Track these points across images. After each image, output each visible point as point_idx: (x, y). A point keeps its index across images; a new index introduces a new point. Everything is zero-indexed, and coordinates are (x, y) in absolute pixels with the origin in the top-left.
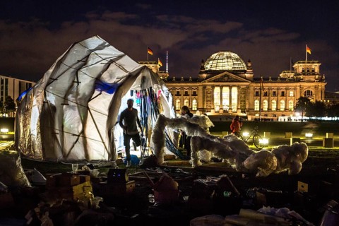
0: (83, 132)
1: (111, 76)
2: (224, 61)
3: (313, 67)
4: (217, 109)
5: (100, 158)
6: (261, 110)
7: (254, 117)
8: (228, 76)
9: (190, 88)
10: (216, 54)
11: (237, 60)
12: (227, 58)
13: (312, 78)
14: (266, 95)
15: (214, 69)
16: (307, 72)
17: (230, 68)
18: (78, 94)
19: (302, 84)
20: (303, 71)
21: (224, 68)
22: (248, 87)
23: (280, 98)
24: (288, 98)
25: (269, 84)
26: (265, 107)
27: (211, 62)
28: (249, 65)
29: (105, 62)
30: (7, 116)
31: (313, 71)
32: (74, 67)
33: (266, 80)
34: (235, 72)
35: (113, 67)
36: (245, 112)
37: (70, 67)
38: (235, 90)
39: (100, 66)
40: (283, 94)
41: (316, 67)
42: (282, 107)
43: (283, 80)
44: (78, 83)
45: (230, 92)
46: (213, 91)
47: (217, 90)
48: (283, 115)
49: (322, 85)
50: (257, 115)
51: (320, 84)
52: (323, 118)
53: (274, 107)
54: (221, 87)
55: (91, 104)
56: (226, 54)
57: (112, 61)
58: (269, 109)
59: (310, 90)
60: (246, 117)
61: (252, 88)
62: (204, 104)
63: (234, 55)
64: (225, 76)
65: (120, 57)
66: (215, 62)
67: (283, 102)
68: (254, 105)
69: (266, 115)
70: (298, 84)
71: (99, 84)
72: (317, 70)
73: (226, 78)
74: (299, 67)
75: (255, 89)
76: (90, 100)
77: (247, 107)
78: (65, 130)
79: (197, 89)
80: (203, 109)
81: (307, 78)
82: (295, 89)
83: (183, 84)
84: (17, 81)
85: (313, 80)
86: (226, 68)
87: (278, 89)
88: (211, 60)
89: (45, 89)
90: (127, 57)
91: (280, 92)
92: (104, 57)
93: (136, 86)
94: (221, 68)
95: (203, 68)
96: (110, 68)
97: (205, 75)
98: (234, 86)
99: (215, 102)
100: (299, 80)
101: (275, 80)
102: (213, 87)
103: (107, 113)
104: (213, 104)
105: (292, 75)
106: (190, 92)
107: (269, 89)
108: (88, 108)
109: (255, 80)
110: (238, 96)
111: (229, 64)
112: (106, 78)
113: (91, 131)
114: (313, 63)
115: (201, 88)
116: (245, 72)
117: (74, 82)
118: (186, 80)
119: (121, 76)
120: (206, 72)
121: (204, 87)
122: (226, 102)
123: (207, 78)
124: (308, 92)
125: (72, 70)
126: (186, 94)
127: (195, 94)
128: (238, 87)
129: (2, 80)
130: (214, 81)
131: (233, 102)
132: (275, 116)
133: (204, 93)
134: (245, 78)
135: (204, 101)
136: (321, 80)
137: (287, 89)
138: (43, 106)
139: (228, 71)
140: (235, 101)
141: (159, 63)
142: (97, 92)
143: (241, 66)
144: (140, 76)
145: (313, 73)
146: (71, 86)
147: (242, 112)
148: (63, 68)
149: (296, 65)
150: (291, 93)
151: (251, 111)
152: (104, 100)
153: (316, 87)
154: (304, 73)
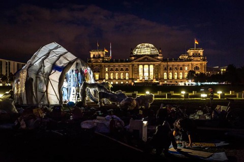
0: (47, 91)
1: (61, 63)
2: (145, 49)
3: (199, 52)
4: (141, 78)
5: (55, 103)
6: (168, 79)
7: (163, 83)
8: (147, 58)
9: (124, 66)
10: (140, 45)
11: (153, 48)
12: (147, 47)
13: (199, 59)
14: (171, 69)
15: (139, 54)
16: (195, 55)
17: (149, 53)
18: (44, 72)
19: (193, 62)
20: (193, 54)
21: (145, 53)
22: (160, 65)
23: (179, 71)
24: (184, 71)
25: (173, 63)
26: (171, 77)
27: (137, 50)
28: (160, 51)
29: (58, 55)
30: (10, 85)
31: (199, 54)
32: (42, 58)
33: (171, 60)
34: (151, 56)
35: (61, 58)
36: (158, 80)
37: (40, 58)
38: (152, 67)
39: (55, 58)
40: (181, 69)
41: (201, 52)
42: (181, 77)
43: (181, 60)
44: (44, 66)
45: (149, 68)
46: (138, 68)
47: (141, 67)
48: (181, 82)
49: (205, 63)
50: (166, 82)
51: (203, 62)
52: (205, 83)
53: (176, 77)
54: (143, 65)
55: (50, 77)
56: (146, 44)
57: (61, 55)
58: (173, 78)
59: (198, 66)
60: (159, 83)
61: (162, 65)
62: (133, 76)
63: (151, 45)
64: (145, 58)
65: (66, 53)
66: (139, 49)
67: (181, 73)
68: (163, 76)
69: (171, 82)
70: (190, 63)
71: (54, 67)
72: (201, 54)
73: (146, 60)
74: (191, 52)
75: (164, 66)
76: (50, 75)
77: (159, 77)
78: (38, 90)
79: (129, 66)
80: (132, 78)
81: (195, 59)
82: (188, 65)
83: (120, 64)
84: (16, 63)
85: (199, 60)
86: (146, 53)
87: (178, 66)
88: (137, 48)
89: (27, 70)
90: (69, 53)
91: (179, 67)
92: (57, 53)
93: (73, 67)
94: (143, 53)
95: (132, 53)
96: (60, 59)
97: (133, 58)
98: (151, 64)
99: (140, 74)
100: (190, 60)
101: (176, 60)
102: (138, 65)
103: (58, 81)
104: (138, 75)
105: (186, 57)
106: (124, 68)
107: (172, 66)
108: (49, 79)
109: (164, 60)
110: (154, 70)
111: (148, 51)
112: (58, 64)
113: (50, 90)
114: (199, 49)
115: (131, 66)
116: (158, 55)
117: (42, 66)
118: (122, 61)
119: (65, 63)
120: (134, 56)
121: (133, 65)
122: (146, 74)
123: (135, 59)
124: (196, 67)
125: (40, 60)
126: (122, 70)
127: (127, 70)
128: (154, 65)
129: (7, 63)
130: (139, 61)
131: (150, 74)
132: (176, 82)
133: (132, 69)
134: (158, 59)
135: (133, 74)
136: (204, 60)
137: (183, 66)
138: (27, 78)
139: (148, 55)
140: (152, 74)
141: (105, 51)
142: (53, 71)
143: (156, 52)
144: (75, 63)
145: (199, 56)
146: (41, 68)
147: (156, 80)
148: (37, 59)
149: (189, 51)
150: (186, 68)
151: (162, 79)
152: (57, 75)
153: (201, 64)
154: (194, 56)
